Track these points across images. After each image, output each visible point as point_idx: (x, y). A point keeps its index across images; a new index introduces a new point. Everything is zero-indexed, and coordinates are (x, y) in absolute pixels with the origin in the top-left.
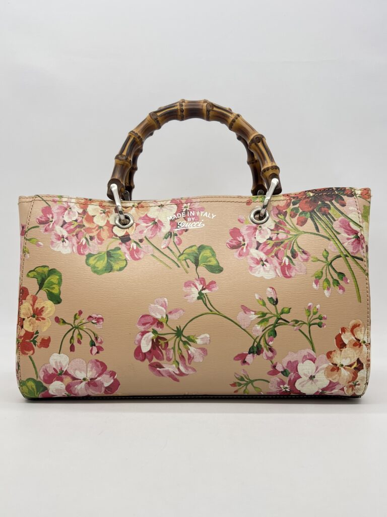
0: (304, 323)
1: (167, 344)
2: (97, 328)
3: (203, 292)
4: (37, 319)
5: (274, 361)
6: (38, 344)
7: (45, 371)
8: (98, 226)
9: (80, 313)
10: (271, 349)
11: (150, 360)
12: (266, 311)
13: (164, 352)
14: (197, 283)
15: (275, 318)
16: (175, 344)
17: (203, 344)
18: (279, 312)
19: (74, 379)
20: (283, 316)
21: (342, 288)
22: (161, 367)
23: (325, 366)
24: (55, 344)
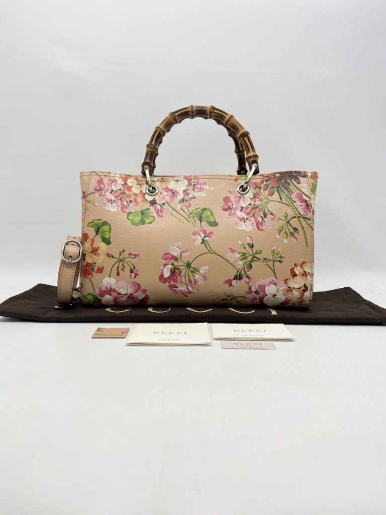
0: (270, 260)
1: (180, 272)
2: (135, 261)
3: (205, 239)
4: (95, 254)
5: (250, 284)
6: (95, 270)
7: (100, 289)
8: (134, 193)
9: (124, 251)
10: (248, 277)
11: (169, 283)
12: (246, 252)
13: (178, 277)
14: (201, 233)
15: (252, 257)
16: (185, 273)
17: (205, 273)
18: (254, 252)
19: (119, 294)
20: (256, 256)
21: (295, 238)
22: (176, 287)
23: (283, 288)
24: (106, 271)
